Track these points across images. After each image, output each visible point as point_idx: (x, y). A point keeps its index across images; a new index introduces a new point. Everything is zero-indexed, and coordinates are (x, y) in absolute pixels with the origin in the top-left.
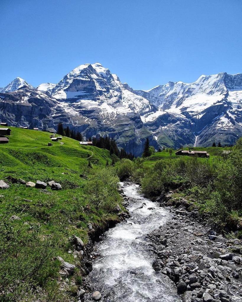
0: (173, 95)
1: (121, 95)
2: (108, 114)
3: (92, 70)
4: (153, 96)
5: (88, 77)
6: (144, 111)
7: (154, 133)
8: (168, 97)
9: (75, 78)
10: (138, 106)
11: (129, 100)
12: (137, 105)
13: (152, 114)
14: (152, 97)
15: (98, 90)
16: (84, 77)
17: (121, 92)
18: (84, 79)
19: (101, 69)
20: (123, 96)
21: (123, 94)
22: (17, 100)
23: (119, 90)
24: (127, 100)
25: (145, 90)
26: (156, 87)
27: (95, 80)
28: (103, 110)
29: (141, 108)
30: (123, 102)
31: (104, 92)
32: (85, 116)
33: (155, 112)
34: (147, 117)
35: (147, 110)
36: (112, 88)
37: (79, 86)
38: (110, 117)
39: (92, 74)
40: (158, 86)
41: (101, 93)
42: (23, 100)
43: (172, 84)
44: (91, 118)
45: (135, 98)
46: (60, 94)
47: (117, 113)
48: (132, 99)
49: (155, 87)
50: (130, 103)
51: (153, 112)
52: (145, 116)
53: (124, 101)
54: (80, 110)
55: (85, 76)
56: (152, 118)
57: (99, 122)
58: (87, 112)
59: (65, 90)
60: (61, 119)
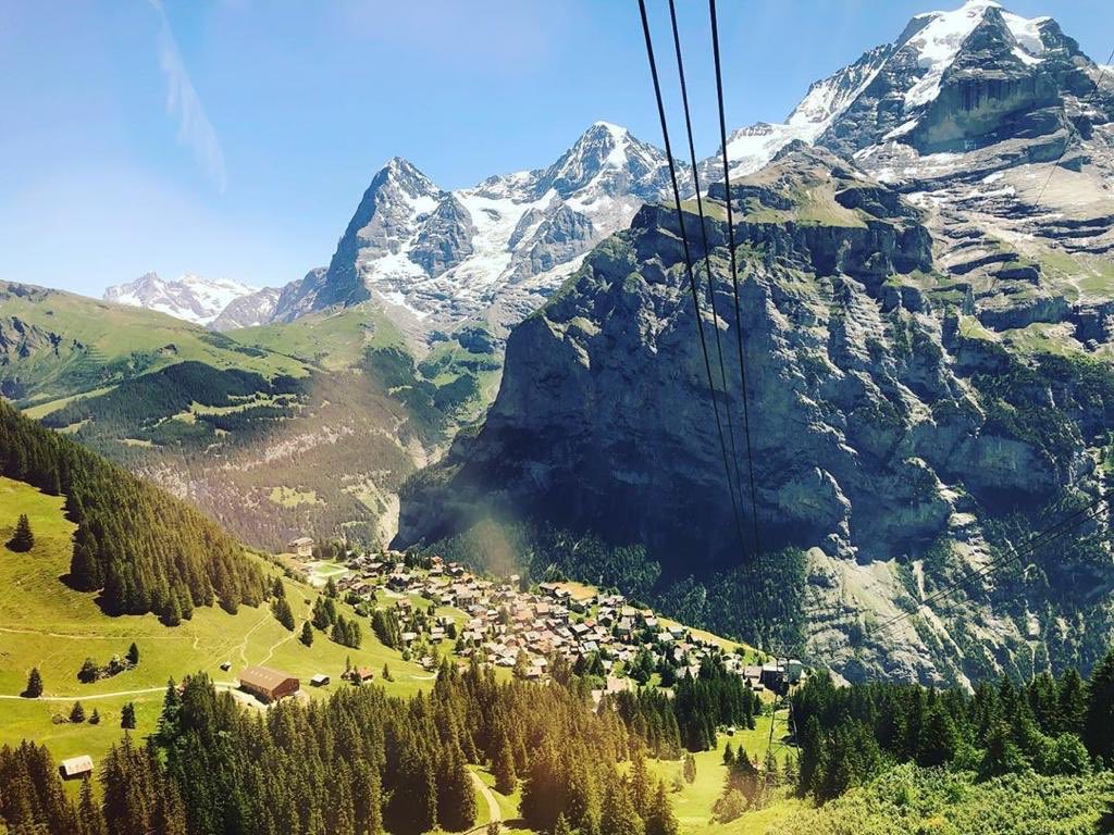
15: (1070, 118)
18: (998, 74)
46: (887, 161)
54: (1034, 224)
58: (1085, 229)
59: (901, 139)
60: (1000, 275)
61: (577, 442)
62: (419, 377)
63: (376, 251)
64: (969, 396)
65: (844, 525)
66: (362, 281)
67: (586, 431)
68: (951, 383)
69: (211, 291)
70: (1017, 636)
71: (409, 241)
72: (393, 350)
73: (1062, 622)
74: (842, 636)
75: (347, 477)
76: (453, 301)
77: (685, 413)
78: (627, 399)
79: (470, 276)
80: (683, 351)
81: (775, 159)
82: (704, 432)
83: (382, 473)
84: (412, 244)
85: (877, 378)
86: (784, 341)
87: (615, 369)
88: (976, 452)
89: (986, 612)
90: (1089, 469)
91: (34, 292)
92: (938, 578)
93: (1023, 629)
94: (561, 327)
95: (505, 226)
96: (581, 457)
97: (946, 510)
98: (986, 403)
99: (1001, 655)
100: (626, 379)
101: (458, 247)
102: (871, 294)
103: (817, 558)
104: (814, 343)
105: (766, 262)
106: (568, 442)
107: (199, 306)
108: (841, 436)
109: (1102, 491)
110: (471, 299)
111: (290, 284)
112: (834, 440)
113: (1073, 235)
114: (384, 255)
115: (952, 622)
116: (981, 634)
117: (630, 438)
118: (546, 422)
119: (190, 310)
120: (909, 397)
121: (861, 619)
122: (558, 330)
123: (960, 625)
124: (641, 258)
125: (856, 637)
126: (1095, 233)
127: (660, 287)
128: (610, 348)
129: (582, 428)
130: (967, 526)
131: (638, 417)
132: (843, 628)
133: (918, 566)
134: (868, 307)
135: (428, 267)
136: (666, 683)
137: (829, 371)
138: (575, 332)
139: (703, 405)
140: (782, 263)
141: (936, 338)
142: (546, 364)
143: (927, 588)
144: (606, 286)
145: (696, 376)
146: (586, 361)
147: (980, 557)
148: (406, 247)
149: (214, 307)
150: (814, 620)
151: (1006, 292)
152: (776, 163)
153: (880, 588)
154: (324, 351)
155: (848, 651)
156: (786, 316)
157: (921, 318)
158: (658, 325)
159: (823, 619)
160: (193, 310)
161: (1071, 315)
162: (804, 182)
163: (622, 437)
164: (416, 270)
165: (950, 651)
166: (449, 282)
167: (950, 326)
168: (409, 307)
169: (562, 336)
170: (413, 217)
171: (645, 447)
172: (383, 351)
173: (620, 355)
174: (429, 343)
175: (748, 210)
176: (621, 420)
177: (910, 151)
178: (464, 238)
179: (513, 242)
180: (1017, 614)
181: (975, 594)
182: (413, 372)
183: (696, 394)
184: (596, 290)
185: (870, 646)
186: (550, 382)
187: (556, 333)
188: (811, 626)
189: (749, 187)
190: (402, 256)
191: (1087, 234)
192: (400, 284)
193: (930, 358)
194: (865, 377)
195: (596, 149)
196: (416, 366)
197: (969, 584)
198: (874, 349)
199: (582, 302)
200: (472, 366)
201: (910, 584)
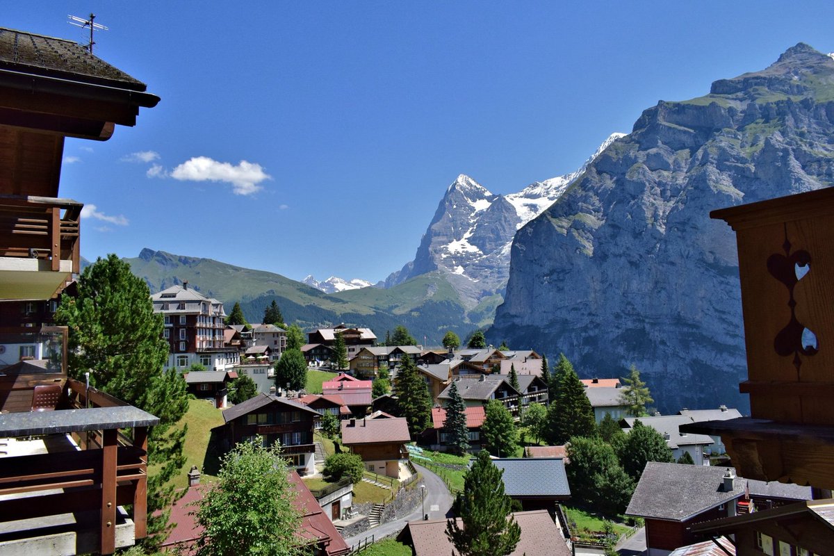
61: (583, 334)
62: (467, 321)
63: (444, 239)
66: (433, 259)
67: (592, 322)
71: (469, 230)
72: (448, 303)
76: (499, 268)
77: (702, 293)
78: (634, 285)
80: (695, 227)
81: (779, 60)
82: (724, 313)
84: (470, 233)
87: (620, 256)
91: (194, 261)
94: (564, 223)
96: (586, 350)
100: (632, 263)
101: (505, 231)
106: (573, 334)
111: (392, 274)
114: (451, 242)
117: (639, 326)
118: (551, 317)
122: (562, 227)
127: (665, 173)
128: (614, 236)
129: (586, 320)
131: (647, 301)
135: (482, 247)
138: (578, 226)
139: (722, 282)
142: (550, 259)
144: (609, 182)
145: (711, 252)
146: (590, 252)
148: (467, 235)
152: (780, 63)
154: (396, 304)
156: (815, 177)
158: (664, 208)
162: (815, 73)
163: (630, 325)
164: (473, 249)
168: (466, 276)
169: (565, 231)
170: (473, 214)
171: (657, 333)
172: (441, 303)
173: (626, 240)
174: (479, 299)
175: (756, 96)
176: (629, 308)
178: (510, 225)
182: (463, 318)
183: (712, 272)
184: (599, 188)
186: (555, 276)
187: (558, 229)
189: (754, 78)
190: (464, 241)
192: (460, 259)
196: (466, 314)
199: (585, 199)
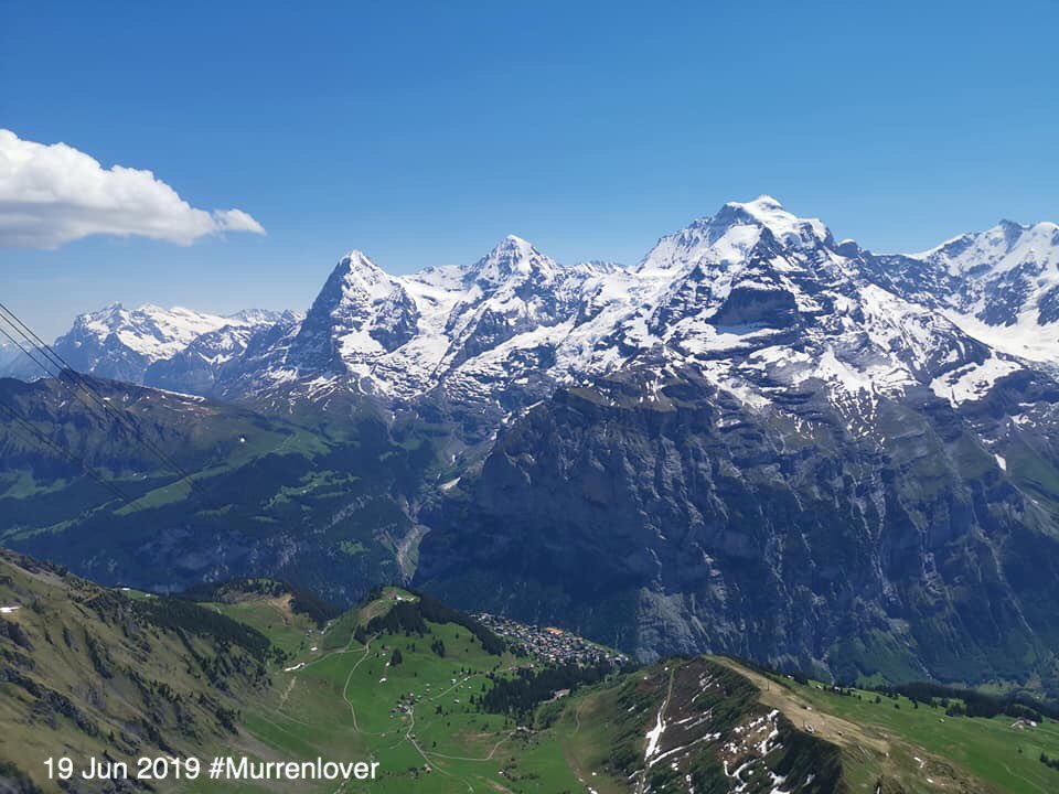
0: (1022, 271)
1: (858, 309)
2: (849, 398)
3: (772, 246)
4: (945, 274)
5: (771, 280)
6: (942, 362)
7: (990, 442)
8: (1002, 278)
9: (736, 287)
10: (917, 342)
11: (889, 326)
12: (914, 339)
13: (972, 369)
14: (941, 275)
15: (802, 313)
16: (761, 282)
17: (857, 297)
18: (762, 287)
19: (782, 217)
20: (866, 311)
21: (864, 305)
22: (637, 394)
23: (849, 290)
24: (881, 325)
25: (912, 253)
26: (955, 240)
27: (786, 276)
28: (831, 383)
29: (933, 351)
30: (870, 333)
31: (820, 314)
32: (791, 412)
33: (981, 363)
34: (957, 382)
35: (953, 357)
36: (828, 285)
37: (749, 309)
38: (860, 412)
39: (772, 258)
40: (959, 238)
41: (810, 319)
42: (652, 393)
43: (1014, 232)
44: (812, 419)
45: (903, 313)
46: (697, 336)
47: (876, 394)
48: (896, 316)
49: (950, 242)
50: (893, 333)
51: (973, 364)
52: (946, 376)
53: (871, 330)
54: (772, 392)
55: (764, 275)
56: (976, 389)
57: (839, 434)
58: (796, 399)
59: (708, 321)
60: (745, 436)
62: (392, 442)
63: (344, 328)
64: (722, 509)
65: (659, 576)
66: (337, 354)
68: (713, 501)
69: (169, 319)
70: (736, 631)
71: (369, 322)
73: (755, 625)
74: (656, 632)
75: (375, 531)
76: (408, 375)
78: (552, 503)
79: (419, 354)
83: (394, 525)
84: (371, 324)
85: (678, 500)
86: (632, 481)
87: (545, 486)
88: (723, 538)
89: (722, 618)
90: (775, 548)
92: (701, 603)
93: (738, 628)
94: (514, 459)
95: (441, 312)
97: (708, 568)
98: (730, 513)
99: (727, 640)
100: (551, 493)
101: (407, 329)
102: (677, 448)
103: (646, 593)
104: (646, 481)
105: (623, 432)
107: (160, 332)
108: (659, 531)
109: (781, 558)
110: (421, 375)
112: (655, 533)
113: (790, 403)
114: (351, 332)
115: (706, 624)
116: (719, 630)
117: (552, 524)
119: (152, 337)
120: (693, 510)
121: (665, 623)
122: (513, 461)
123: (711, 626)
124: (559, 423)
125: (662, 632)
126: (801, 403)
127: (569, 441)
128: (542, 474)
130: (717, 576)
131: (557, 514)
132: (656, 628)
133: (693, 596)
134: (674, 457)
135: (385, 344)
136: (592, 663)
137: (654, 496)
138: (522, 463)
139: (590, 509)
140: (632, 431)
141: (707, 476)
142: (506, 480)
143: (696, 607)
144: (539, 436)
145: (588, 493)
146: (529, 480)
147: (721, 592)
148: (366, 327)
149: (173, 334)
150: (643, 624)
151: (747, 446)
153: (674, 608)
155: (658, 639)
156: (633, 467)
157: (701, 465)
158: (568, 464)
159: (647, 623)
160: (156, 336)
161: (777, 459)
163: (548, 524)
164: (376, 346)
165: (704, 638)
166: (402, 359)
167: (716, 468)
168: (374, 377)
169: (515, 465)
170: (371, 301)
171: (560, 530)
173: (548, 478)
175: (615, 398)
176: (548, 515)
177: (711, 329)
178: (412, 321)
179: (449, 327)
180: (736, 619)
181: (718, 610)
182: (387, 436)
183: (588, 504)
184: (533, 438)
185: (668, 636)
188: (642, 627)
189: (616, 383)
190: (365, 333)
191: (796, 403)
192: (365, 357)
193: (704, 487)
194: (671, 500)
195: (508, 258)
196: (388, 432)
197: (716, 605)
198: (676, 483)
200: (428, 433)
201: (688, 605)
